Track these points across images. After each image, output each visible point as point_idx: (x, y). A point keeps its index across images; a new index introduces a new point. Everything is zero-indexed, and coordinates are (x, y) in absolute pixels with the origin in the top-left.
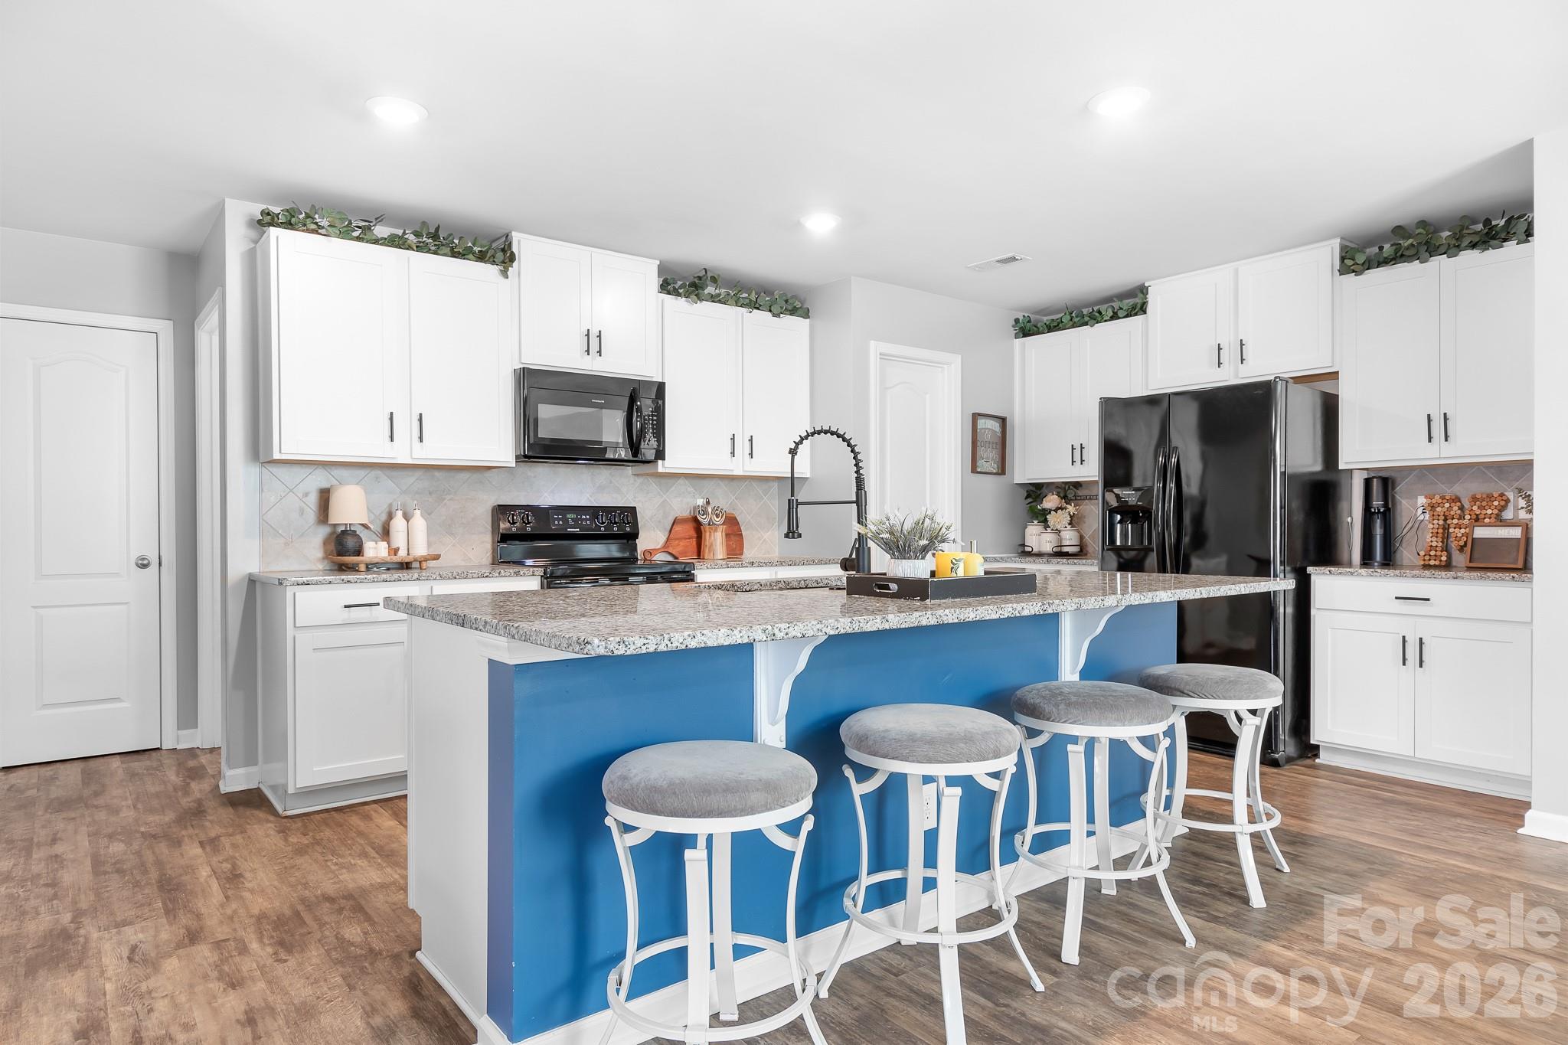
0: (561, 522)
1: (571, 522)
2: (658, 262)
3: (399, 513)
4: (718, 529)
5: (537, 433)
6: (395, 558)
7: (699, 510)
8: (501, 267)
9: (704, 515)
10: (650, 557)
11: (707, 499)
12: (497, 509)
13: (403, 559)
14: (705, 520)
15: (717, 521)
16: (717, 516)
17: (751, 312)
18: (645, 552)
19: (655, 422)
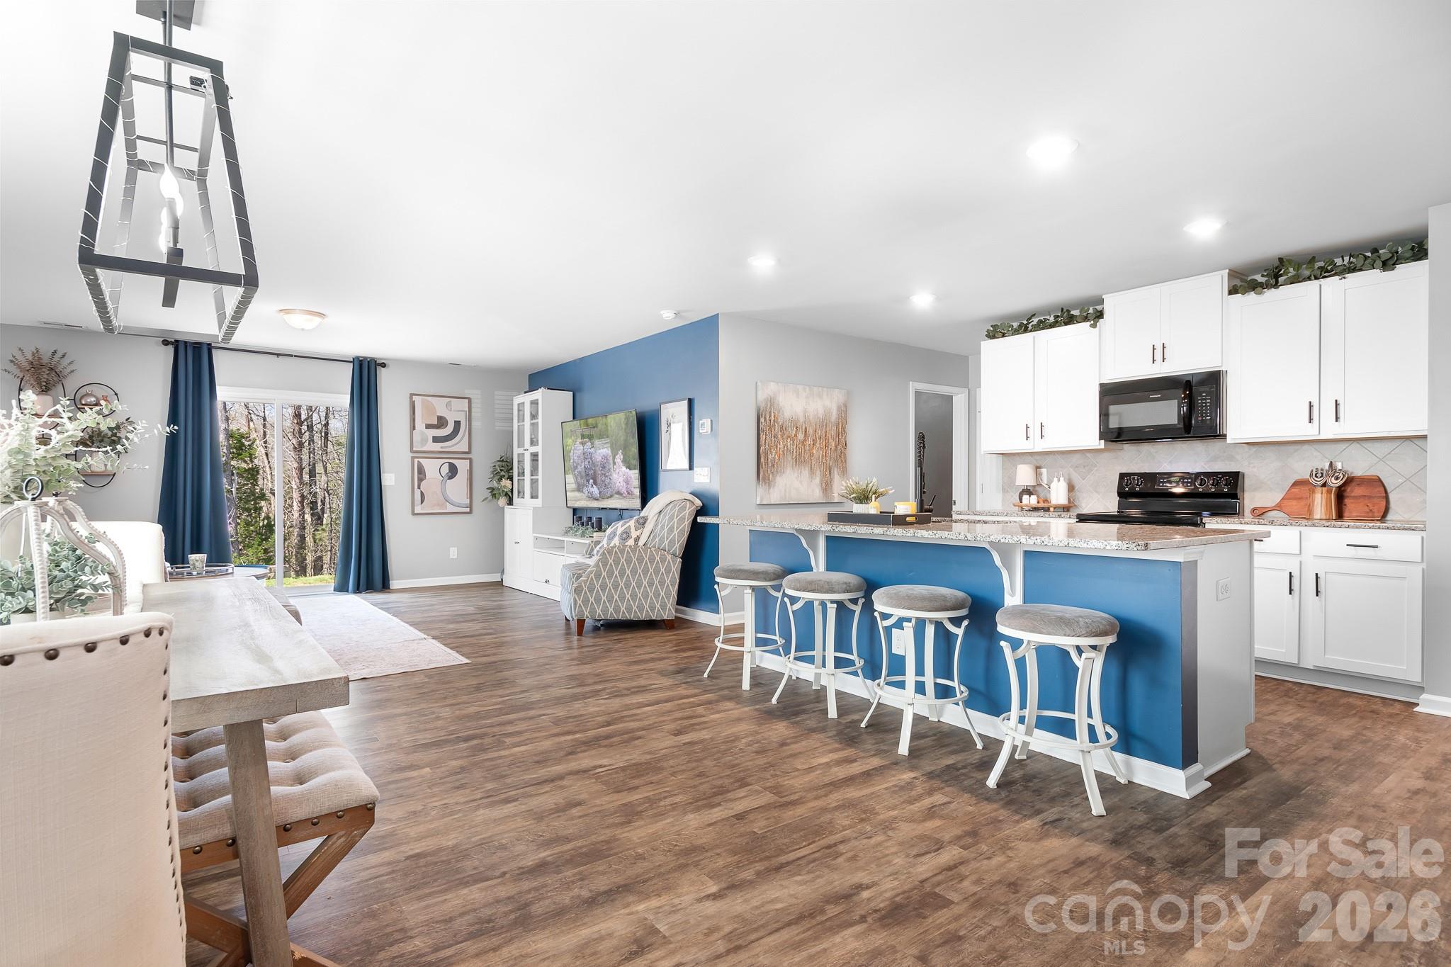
0: (1165, 484)
2: (1228, 270)
3: (1056, 479)
4: (1322, 490)
5: (1108, 426)
6: (1042, 505)
7: (1317, 473)
8: (1092, 322)
9: (1321, 477)
10: (1259, 513)
11: (1331, 462)
12: (1122, 476)
13: (1046, 505)
14: (1320, 481)
15: (1334, 483)
16: (1337, 478)
17: (1345, 278)
18: (1254, 510)
19: (1208, 404)
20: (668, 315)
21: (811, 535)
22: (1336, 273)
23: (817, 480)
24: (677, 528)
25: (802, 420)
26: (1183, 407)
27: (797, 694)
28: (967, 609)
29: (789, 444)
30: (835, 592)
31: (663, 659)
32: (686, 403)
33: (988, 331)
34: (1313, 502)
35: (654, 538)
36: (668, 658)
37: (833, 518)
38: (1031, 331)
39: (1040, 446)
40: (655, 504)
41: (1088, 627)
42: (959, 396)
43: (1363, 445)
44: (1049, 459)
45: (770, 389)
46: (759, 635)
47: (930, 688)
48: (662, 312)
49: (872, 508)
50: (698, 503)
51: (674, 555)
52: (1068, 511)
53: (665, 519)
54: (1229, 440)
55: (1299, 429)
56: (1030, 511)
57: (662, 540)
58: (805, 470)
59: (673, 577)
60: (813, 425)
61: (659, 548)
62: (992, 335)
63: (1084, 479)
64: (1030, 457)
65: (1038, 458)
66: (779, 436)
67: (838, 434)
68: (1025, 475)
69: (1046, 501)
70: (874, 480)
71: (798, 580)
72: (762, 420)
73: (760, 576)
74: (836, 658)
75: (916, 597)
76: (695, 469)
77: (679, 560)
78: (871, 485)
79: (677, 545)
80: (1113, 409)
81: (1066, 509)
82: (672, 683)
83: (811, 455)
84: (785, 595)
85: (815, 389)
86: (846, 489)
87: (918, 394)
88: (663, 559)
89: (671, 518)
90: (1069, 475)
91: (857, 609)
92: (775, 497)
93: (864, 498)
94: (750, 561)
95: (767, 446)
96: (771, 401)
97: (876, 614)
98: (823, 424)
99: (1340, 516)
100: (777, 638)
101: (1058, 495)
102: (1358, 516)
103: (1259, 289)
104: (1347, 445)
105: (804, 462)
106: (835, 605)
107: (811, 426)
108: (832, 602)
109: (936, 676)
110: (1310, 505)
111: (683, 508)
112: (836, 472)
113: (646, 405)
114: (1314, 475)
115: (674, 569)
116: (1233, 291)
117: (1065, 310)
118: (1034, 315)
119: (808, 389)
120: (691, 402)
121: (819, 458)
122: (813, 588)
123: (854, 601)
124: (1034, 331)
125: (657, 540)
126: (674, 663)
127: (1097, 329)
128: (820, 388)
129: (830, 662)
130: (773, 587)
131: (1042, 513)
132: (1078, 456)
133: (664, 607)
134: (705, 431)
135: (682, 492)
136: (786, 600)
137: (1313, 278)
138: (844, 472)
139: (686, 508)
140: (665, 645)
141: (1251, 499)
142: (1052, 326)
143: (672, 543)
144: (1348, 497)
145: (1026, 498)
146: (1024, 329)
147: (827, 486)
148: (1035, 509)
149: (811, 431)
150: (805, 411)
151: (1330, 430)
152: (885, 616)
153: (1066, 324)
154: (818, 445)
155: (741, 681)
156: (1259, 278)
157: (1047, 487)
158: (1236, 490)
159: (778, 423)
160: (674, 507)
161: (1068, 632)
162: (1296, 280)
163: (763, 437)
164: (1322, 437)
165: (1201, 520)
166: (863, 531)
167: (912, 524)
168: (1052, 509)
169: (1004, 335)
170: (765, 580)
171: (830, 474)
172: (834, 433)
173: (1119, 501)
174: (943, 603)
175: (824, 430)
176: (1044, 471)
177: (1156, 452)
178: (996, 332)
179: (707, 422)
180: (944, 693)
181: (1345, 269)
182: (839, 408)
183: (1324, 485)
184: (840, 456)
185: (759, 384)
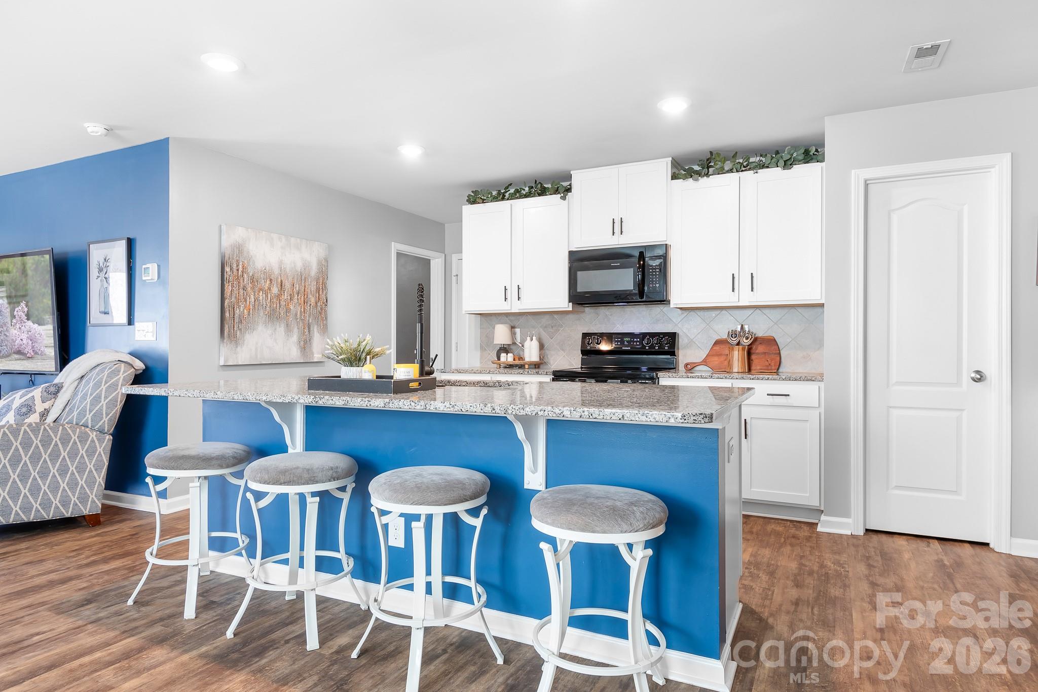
0: (619, 343)
1: (626, 343)
2: (671, 159)
3: (529, 338)
4: (739, 348)
5: (576, 289)
6: (517, 362)
7: (734, 334)
8: (562, 195)
9: (735, 337)
10: (690, 368)
11: (742, 325)
12: (585, 335)
13: (521, 362)
14: (734, 341)
15: (746, 342)
16: (747, 338)
17: (757, 172)
18: (686, 365)
19: (658, 273)
20: (96, 129)
21: (286, 408)
22: (750, 168)
23: (295, 338)
24: (106, 397)
25: (277, 272)
26: (638, 275)
27: (265, 613)
28: (486, 494)
29: (261, 298)
30: (317, 482)
31: (70, 579)
32: (123, 244)
33: (469, 196)
34: (733, 357)
35: (71, 411)
36: (78, 577)
37: (315, 385)
38: (508, 199)
39: (516, 307)
40: (77, 366)
41: (645, 518)
42: (437, 260)
43: (764, 312)
44: (522, 320)
45: (234, 236)
46: (214, 534)
47: (437, 589)
48: (86, 125)
49: (367, 372)
50: (139, 365)
51: (101, 431)
52: (539, 367)
53: (88, 387)
54: (672, 305)
55: (727, 298)
56: (506, 368)
57: (82, 414)
58: (280, 326)
59: (100, 460)
60: (290, 279)
61: (77, 424)
62: (472, 200)
63: (552, 339)
64: (506, 318)
65: (512, 318)
66: (249, 289)
67: (318, 290)
68: (501, 335)
69: (521, 358)
70: (369, 338)
71: (266, 470)
72: (227, 269)
73: (214, 462)
74: (318, 558)
75: (428, 488)
76: (136, 324)
77: (108, 438)
78: (364, 343)
79: (105, 419)
80: (580, 274)
81: (537, 366)
82: (71, 626)
83: (288, 311)
84: (247, 489)
85: (293, 240)
86: (332, 348)
87: (399, 255)
88: (83, 438)
89: (98, 385)
90: (539, 334)
91: (346, 497)
92: (243, 355)
93: (355, 359)
94: (204, 440)
95: (233, 299)
96: (239, 249)
97: (373, 509)
98: (302, 277)
99: (750, 370)
100: (237, 535)
101: (531, 353)
102: (761, 369)
103: (696, 176)
104: (752, 312)
105: (279, 318)
106: (317, 499)
107: (288, 279)
108: (314, 494)
109: (444, 574)
110: (729, 361)
111: (116, 372)
112: (315, 330)
113: (66, 244)
114: (730, 336)
115: (100, 450)
116: (674, 177)
117: (537, 183)
118: (511, 184)
119: (284, 240)
120: (130, 243)
121: (296, 315)
122: (288, 479)
123: (343, 489)
124: (510, 199)
125: (75, 413)
126: (85, 585)
127: (566, 202)
128: (298, 239)
129: (310, 562)
130: (234, 475)
131: (517, 370)
132: (547, 317)
133: (83, 499)
134: (149, 278)
135: (116, 352)
136: (249, 495)
137: (735, 170)
138: (324, 329)
139: (119, 371)
140: (79, 555)
141: (684, 356)
142: (526, 196)
143: (97, 416)
144: (754, 353)
145: (503, 355)
146: (501, 197)
147: (305, 345)
148: (511, 366)
149: (287, 285)
150: (281, 262)
151: (746, 298)
152: (383, 513)
153: (540, 195)
154: (296, 300)
155: (182, 604)
156: (696, 168)
157: (521, 345)
158: (674, 349)
159: (248, 274)
160: (102, 371)
161: (625, 527)
162: (721, 171)
163: (228, 289)
164: (740, 304)
165: (657, 374)
166: (357, 401)
167: (415, 390)
168: (527, 366)
169: (483, 201)
170: (221, 467)
171: (309, 331)
172: (313, 288)
173: (582, 359)
174: (461, 492)
175: (303, 284)
176: (518, 331)
177: (611, 315)
178: (475, 198)
179: (153, 268)
180: (453, 592)
181: (756, 166)
182: (320, 263)
183: (738, 344)
184: (320, 313)
185: (224, 228)
